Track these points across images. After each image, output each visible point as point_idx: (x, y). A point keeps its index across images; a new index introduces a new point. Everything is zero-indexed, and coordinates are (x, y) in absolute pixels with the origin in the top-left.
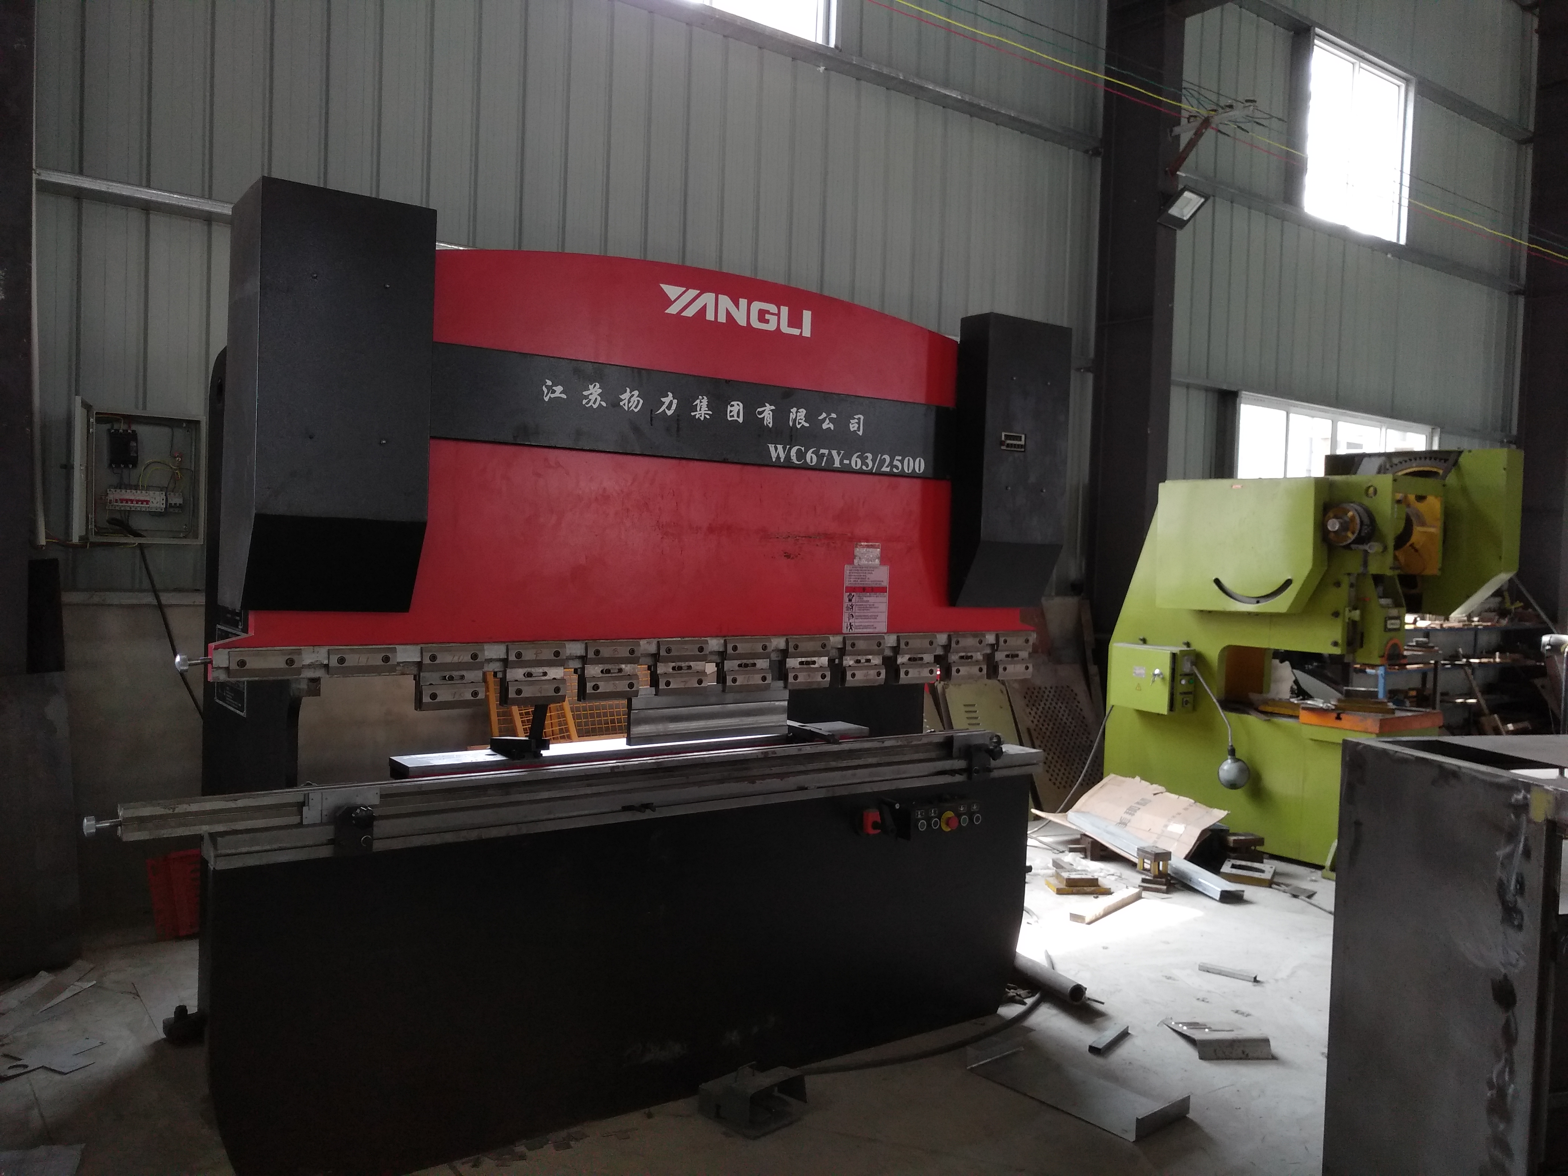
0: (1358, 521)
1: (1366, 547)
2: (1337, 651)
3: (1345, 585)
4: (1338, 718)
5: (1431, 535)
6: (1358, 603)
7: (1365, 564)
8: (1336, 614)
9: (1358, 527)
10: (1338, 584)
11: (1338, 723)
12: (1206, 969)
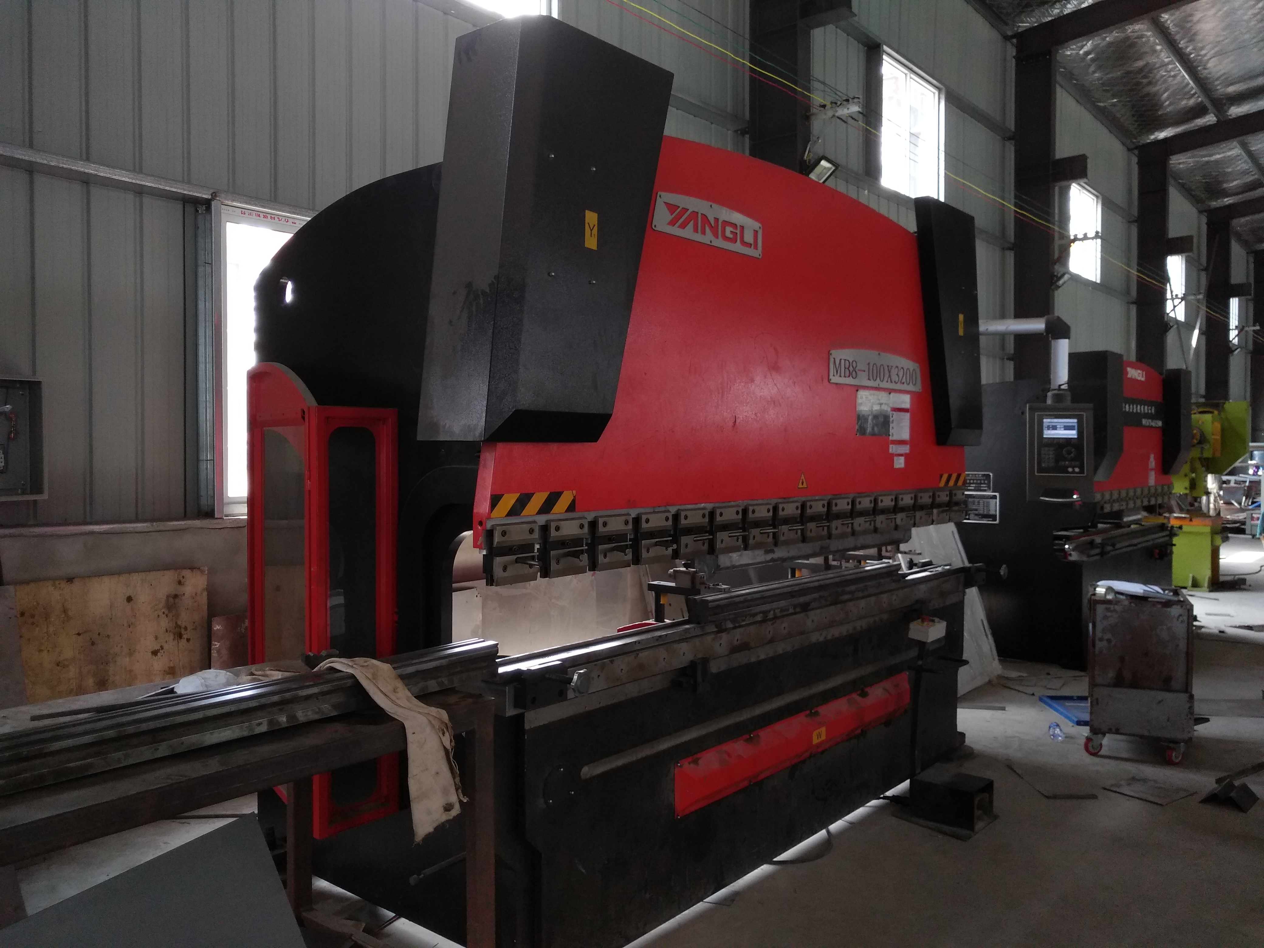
0: (1199, 434)
1: (1202, 446)
2: (1187, 492)
3: (1189, 464)
4: (1191, 521)
5: (1217, 439)
7: (1202, 453)
8: (1186, 475)
9: (1199, 437)
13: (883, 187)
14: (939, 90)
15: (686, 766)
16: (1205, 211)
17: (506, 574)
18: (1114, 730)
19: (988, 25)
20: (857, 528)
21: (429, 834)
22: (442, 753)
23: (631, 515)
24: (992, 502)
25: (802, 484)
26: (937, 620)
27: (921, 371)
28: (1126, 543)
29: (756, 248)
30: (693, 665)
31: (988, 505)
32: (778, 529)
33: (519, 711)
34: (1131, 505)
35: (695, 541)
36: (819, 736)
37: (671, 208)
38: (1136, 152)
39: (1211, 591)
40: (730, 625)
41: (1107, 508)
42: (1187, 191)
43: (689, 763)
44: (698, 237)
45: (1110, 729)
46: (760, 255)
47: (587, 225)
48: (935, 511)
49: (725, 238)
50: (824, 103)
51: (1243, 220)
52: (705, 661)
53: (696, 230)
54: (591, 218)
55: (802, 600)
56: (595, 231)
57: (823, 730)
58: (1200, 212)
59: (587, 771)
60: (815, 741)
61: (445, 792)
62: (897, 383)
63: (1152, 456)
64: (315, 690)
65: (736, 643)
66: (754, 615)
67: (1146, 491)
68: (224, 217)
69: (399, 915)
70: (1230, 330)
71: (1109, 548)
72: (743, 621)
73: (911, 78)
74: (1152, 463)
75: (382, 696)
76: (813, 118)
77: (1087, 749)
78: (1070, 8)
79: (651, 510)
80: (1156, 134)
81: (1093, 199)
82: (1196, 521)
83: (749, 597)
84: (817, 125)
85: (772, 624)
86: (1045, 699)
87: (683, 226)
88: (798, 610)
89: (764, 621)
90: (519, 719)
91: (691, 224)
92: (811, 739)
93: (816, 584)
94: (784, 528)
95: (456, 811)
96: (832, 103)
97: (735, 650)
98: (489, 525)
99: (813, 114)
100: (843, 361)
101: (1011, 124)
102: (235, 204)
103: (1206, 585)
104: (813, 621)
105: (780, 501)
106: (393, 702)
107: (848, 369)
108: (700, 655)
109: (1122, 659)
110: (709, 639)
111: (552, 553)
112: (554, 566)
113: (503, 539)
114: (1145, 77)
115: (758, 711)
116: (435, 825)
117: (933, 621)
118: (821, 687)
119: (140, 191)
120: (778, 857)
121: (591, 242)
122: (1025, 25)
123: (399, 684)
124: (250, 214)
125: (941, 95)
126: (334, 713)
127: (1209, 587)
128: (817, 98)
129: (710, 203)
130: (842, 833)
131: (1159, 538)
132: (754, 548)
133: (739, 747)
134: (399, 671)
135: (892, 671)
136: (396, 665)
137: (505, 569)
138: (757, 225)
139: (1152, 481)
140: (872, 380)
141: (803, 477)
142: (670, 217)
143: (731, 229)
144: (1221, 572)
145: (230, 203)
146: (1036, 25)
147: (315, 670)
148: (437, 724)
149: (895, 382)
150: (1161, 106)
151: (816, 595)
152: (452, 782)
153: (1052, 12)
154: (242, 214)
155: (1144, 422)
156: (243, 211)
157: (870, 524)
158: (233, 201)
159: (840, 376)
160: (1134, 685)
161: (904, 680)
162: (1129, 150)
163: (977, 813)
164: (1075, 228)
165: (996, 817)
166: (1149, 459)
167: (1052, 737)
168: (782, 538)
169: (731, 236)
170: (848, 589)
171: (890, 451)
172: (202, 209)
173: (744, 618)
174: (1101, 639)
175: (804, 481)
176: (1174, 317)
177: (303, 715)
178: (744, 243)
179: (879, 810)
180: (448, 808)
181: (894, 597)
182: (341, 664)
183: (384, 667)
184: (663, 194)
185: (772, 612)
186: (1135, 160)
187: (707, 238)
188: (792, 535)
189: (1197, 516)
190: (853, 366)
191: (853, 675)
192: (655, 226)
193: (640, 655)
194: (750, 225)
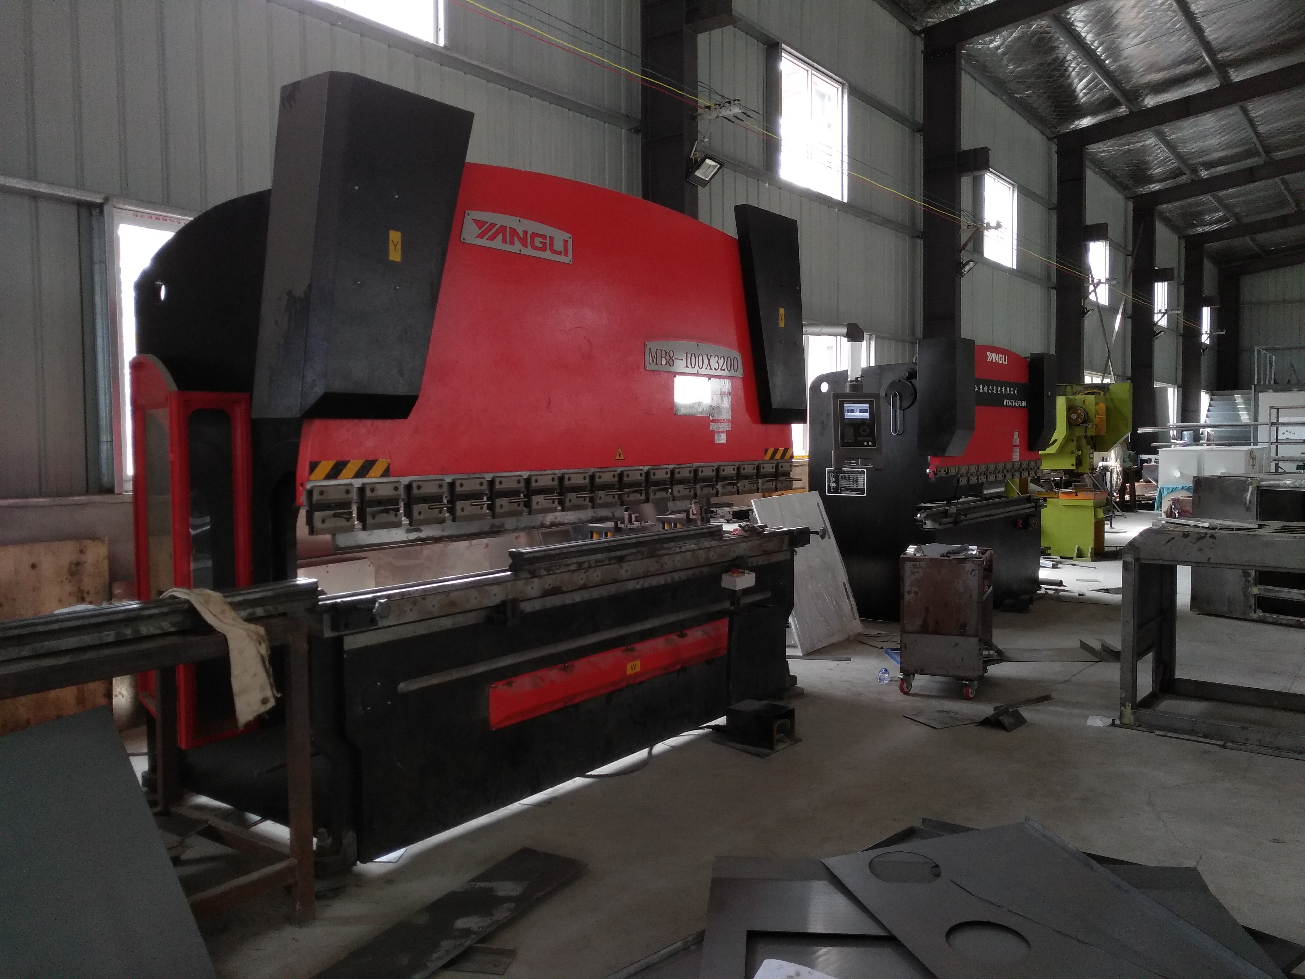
0: (1083, 413)
1: (1087, 425)
2: (1074, 468)
3: (1075, 441)
4: (1076, 495)
5: (1101, 419)
6: (1079, 448)
7: (1086, 431)
8: (1072, 453)
9: (1083, 416)
10: (1073, 441)
11: (1076, 497)
12: (1078, 580)
13: (781, 179)
14: (843, 85)
15: (500, 687)
16: (1132, 198)
17: (324, 526)
18: (919, 671)
19: (896, 21)
20: (676, 493)
21: (250, 721)
22: (258, 659)
23: (445, 480)
24: (861, 477)
25: (620, 455)
26: (746, 571)
27: (743, 359)
28: (985, 513)
29: (566, 255)
30: (503, 604)
31: (857, 480)
32: (595, 494)
33: (335, 634)
34: (992, 478)
35: (510, 503)
36: (633, 667)
37: (480, 224)
38: (1056, 140)
39: (1093, 561)
40: (543, 572)
41: (964, 482)
42: (1112, 178)
43: (504, 685)
44: (508, 248)
45: (916, 670)
46: (570, 261)
47: (391, 242)
48: (760, 481)
49: (534, 247)
50: (708, 104)
51: (1171, 206)
52: (515, 602)
53: (504, 241)
54: (395, 236)
55: (619, 553)
56: (399, 247)
57: (638, 664)
58: (1127, 198)
59: (403, 687)
60: (629, 671)
61: (262, 688)
62: (717, 370)
63: (1016, 435)
64: (156, 611)
65: (547, 587)
66: (570, 564)
67: (1009, 466)
68: (116, 219)
69: (265, 817)
70: (1155, 313)
71: (963, 517)
72: (558, 569)
73: (812, 74)
74: (1017, 440)
75: (212, 616)
76: (699, 118)
77: (902, 689)
78: (973, 7)
79: (466, 476)
80: (1077, 123)
81: (1010, 188)
82: (1081, 495)
83: (565, 551)
84: (702, 126)
85: (585, 572)
86: (890, 651)
87: (492, 238)
88: (613, 561)
89: (579, 569)
90: (339, 641)
91: (500, 236)
92: (625, 670)
93: (634, 541)
94: (601, 493)
95: (271, 703)
96: (715, 104)
97: (546, 594)
98: (309, 486)
99: (700, 114)
100: (659, 352)
101: (919, 117)
102: (126, 207)
103: (1089, 555)
104: (626, 571)
105: (597, 470)
106: (220, 620)
107: (665, 358)
108: (511, 597)
109: (927, 609)
110: (521, 583)
111: (368, 510)
112: (369, 520)
113: (321, 497)
114: (1056, 70)
115: (573, 644)
116: (255, 714)
117: (744, 573)
118: (638, 627)
119: (35, 196)
120: (595, 771)
121: (395, 256)
122: (933, 20)
123: (228, 608)
124: (142, 216)
125: (844, 90)
126: (173, 629)
127: (1091, 557)
128: (702, 101)
129: (518, 218)
130: (663, 755)
131: (1026, 509)
132: (569, 509)
133: (553, 674)
134: (229, 600)
135: (712, 617)
136: (226, 594)
137: (323, 521)
138: (567, 236)
139: (1016, 456)
140: (690, 367)
141: (620, 450)
142: (479, 232)
143: (541, 240)
144: (1106, 544)
145: (121, 206)
146: (943, 20)
147: (161, 597)
148: (255, 637)
149: (715, 369)
150: (1076, 97)
151: (634, 550)
152: (267, 680)
153: (958, 8)
154: (134, 216)
155: (1005, 402)
156: (136, 213)
157: (690, 491)
158: (125, 204)
159: (657, 364)
160: (937, 631)
161: (723, 626)
162: (1049, 139)
163: (777, 736)
164: (989, 216)
165: (798, 741)
166: (1013, 436)
167: (879, 680)
168: (599, 501)
169: (541, 246)
170: (666, 545)
171: (711, 428)
172: (96, 212)
173: (558, 567)
174: (909, 592)
175: (621, 453)
176: (1095, 300)
177: (144, 630)
178: (553, 251)
179: (701, 738)
180: (265, 701)
181: (712, 553)
182: (181, 594)
183: (216, 596)
184: (471, 212)
185: (587, 563)
186: (1054, 148)
187: (517, 248)
188: (610, 499)
189: (1083, 491)
190: (669, 356)
191: (671, 618)
192: (464, 239)
193: (451, 594)
194: (560, 237)
